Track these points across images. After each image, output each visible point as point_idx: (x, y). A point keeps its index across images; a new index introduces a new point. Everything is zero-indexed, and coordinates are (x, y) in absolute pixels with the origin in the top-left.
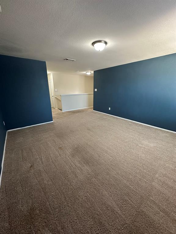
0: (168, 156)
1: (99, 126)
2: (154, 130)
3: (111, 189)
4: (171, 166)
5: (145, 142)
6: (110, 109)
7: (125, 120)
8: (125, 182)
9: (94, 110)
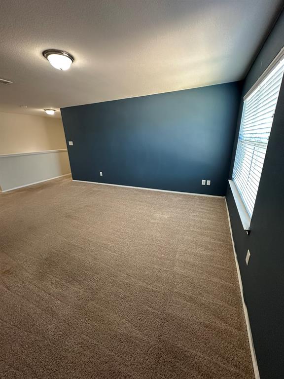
0: (185, 226)
1: (87, 206)
2: (166, 195)
3: (121, 305)
4: (189, 238)
5: (158, 215)
6: (101, 174)
7: (128, 189)
8: (141, 283)
9: (73, 179)
